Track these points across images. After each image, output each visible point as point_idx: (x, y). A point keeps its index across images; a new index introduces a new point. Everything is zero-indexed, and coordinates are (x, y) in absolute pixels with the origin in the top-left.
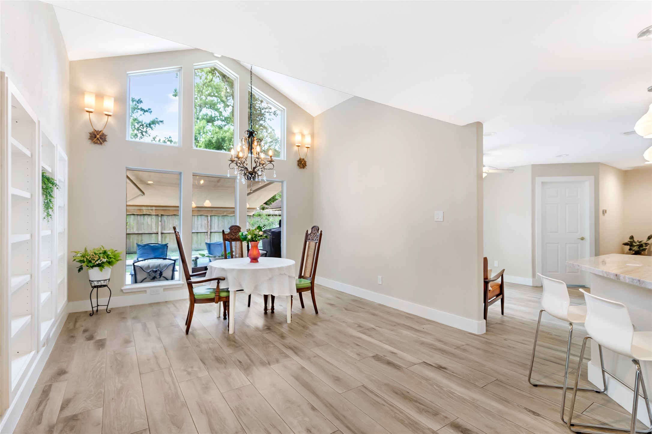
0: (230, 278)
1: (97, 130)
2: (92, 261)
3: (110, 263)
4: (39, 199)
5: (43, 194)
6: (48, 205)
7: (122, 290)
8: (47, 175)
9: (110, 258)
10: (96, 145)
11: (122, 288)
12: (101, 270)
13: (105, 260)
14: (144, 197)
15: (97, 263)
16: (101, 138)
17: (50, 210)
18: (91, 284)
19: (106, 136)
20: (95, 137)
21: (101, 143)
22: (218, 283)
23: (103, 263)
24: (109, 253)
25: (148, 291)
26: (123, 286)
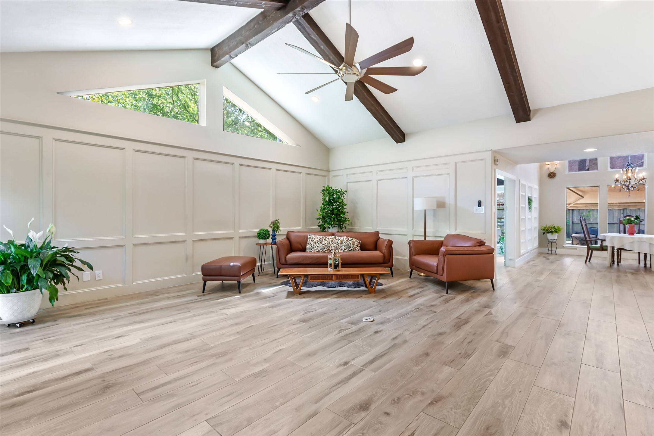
0: (607, 240)
1: (551, 172)
2: (548, 230)
3: (556, 232)
4: (527, 206)
5: (528, 204)
6: (530, 208)
7: (563, 246)
8: (530, 198)
9: (556, 229)
10: (551, 179)
11: (564, 245)
12: (552, 234)
13: (554, 230)
14: (583, 199)
15: (550, 231)
16: (553, 175)
17: (531, 209)
18: (548, 240)
19: (556, 174)
20: (551, 175)
21: (553, 178)
22: (602, 242)
23: (553, 231)
24: (556, 227)
25: (578, 249)
26: (564, 244)
